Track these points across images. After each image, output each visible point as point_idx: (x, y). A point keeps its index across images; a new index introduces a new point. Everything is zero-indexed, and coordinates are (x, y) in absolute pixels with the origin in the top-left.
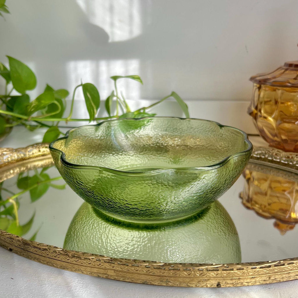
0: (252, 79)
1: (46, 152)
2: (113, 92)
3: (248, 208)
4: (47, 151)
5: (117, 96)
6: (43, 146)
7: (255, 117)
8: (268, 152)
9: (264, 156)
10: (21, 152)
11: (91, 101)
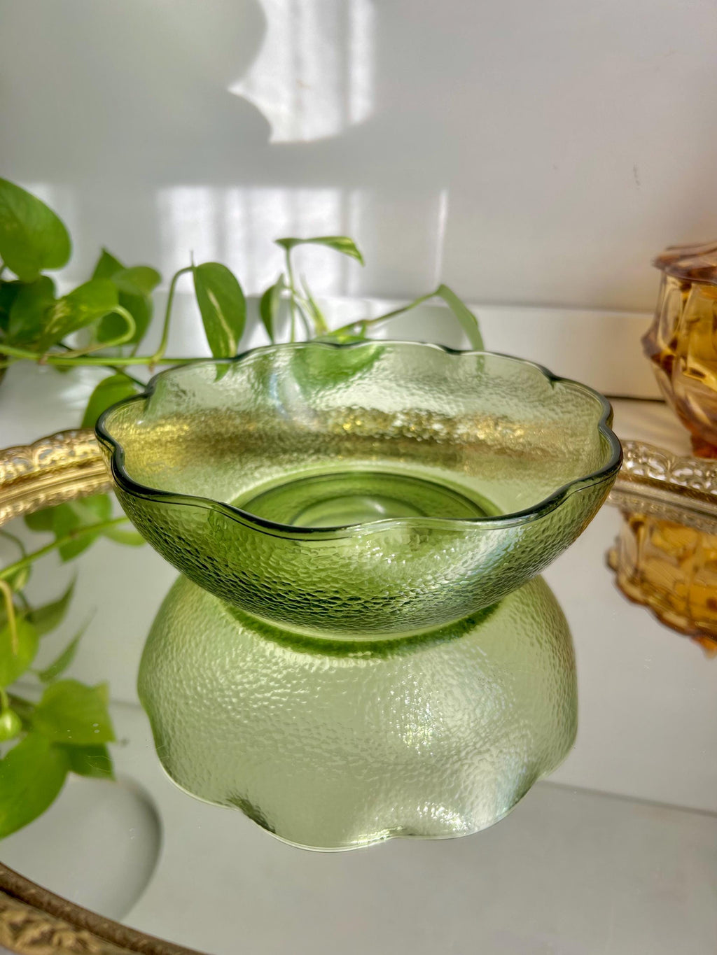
0: (664, 263)
1: (90, 456)
2: (281, 278)
3: (633, 600)
4: (93, 451)
5: (291, 288)
6: (83, 438)
8: (713, 475)
9: (700, 484)
10: (16, 460)
11: (221, 317)
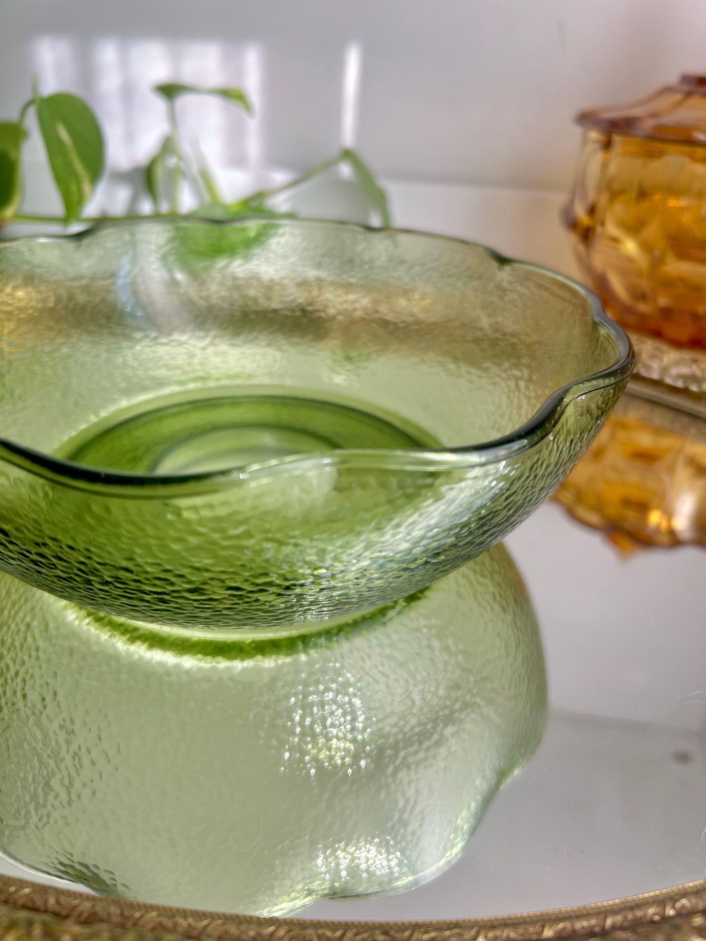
5: (179, 154)
7: (586, 235)
11: (73, 156)
